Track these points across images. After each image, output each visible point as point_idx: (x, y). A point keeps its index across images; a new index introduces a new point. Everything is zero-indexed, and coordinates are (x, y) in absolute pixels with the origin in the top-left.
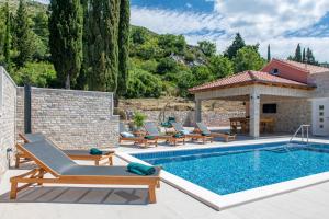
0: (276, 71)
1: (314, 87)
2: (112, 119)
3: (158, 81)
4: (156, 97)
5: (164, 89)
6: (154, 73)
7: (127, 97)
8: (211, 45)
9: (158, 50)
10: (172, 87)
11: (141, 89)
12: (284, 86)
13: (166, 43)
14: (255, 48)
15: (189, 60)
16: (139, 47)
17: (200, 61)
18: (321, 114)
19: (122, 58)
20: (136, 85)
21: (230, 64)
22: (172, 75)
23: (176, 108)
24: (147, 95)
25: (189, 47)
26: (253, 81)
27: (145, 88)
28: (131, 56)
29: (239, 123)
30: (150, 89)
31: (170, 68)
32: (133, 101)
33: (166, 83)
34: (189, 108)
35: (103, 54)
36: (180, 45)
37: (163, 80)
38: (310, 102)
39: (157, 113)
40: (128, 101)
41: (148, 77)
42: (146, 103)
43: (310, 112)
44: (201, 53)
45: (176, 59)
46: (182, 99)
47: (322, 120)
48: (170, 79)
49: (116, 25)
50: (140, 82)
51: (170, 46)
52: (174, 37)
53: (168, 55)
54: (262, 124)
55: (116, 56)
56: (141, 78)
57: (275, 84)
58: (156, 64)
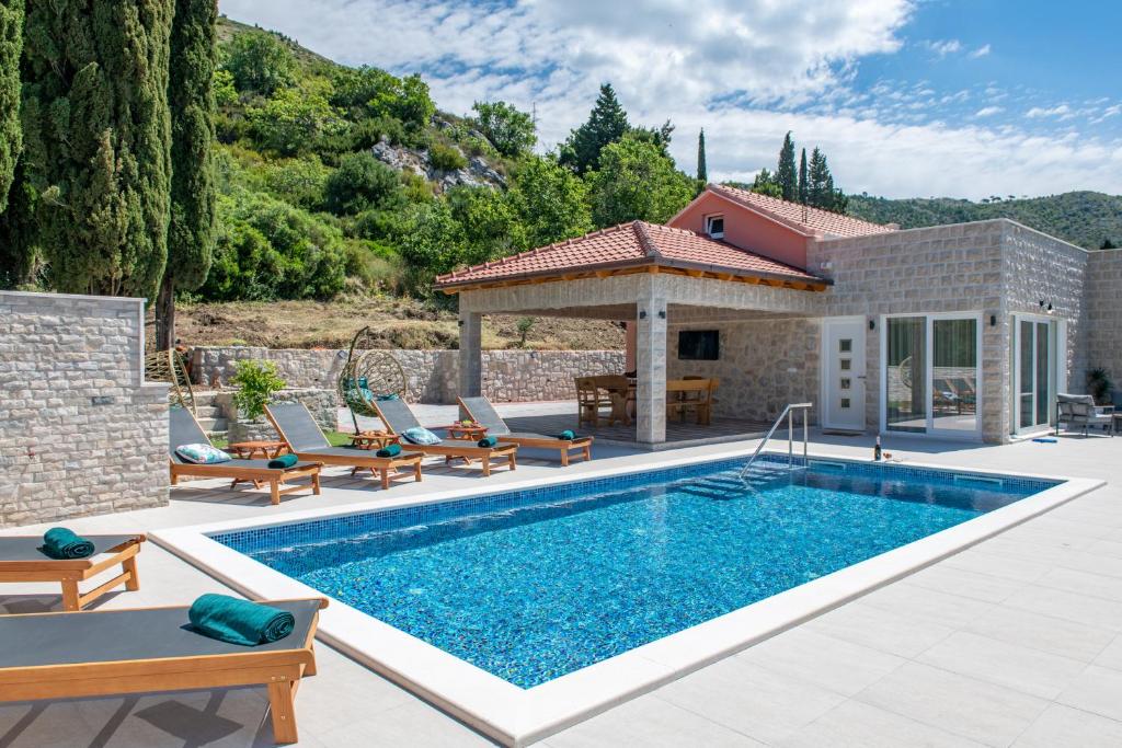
0: (718, 225)
1: (827, 282)
2: (140, 396)
3: (329, 237)
4: (321, 296)
5: (352, 268)
6: (315, 209)
7: (209, 294)
8: (521, 121)
9: (330, 123)
10: (381, 263)
11: (266, 266)
12: (740, 277)
13: (360, 101)
14: (660, 139)
15: (442, 166)
16: (259, 106)
17: (480, 172)
18: (846, 364)
19: (186, 152)
20: (244, 252)
21: (578, 190)
22: (381, 218)
23: (396, 339)
24: (288, 290)
25: (442, 120)
26: (648, 263)
27: (281, 262)
28: (226, 137)
29: (603, 394)
30: (298, 266)
31: (375, 194)
32: (233, 311)
33: (361, 248)
34: (441, 338)
35: (108, 136)
36: (411, 112)
37: (347, 234)
38: (815, 329)
39: (326, 358)
40: (212, 309)
41: (292, 223)
42: (282, 318)
43: (815, 358)
44: (486, 144)
45: (396, 160)
46: (417, 306)
47: (846, 383)
48: (375, 232)
49: (163, 29)
50: (262, 242)
51: (373, 113)
52: (389, 82)
53: (366, 143)
54: (674, 397)
55: (161, 148)
56: (265, 226)
57: (713, 273)
58: (324, 174)
